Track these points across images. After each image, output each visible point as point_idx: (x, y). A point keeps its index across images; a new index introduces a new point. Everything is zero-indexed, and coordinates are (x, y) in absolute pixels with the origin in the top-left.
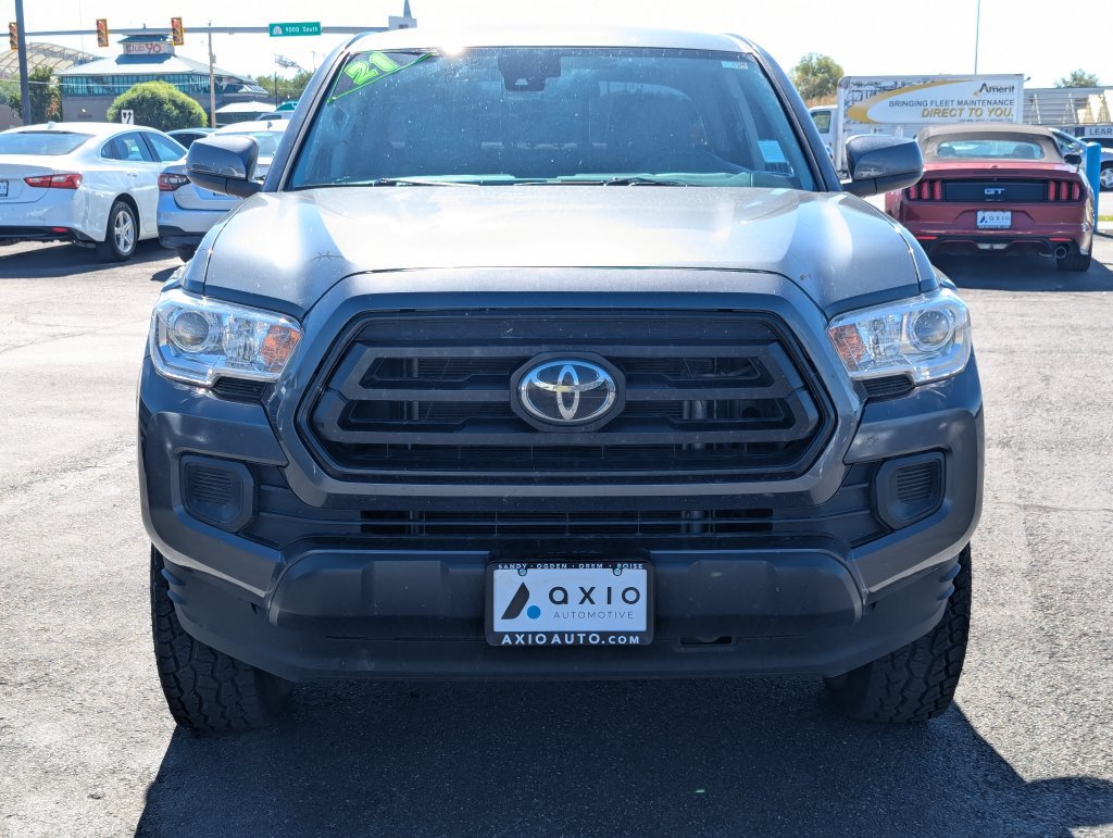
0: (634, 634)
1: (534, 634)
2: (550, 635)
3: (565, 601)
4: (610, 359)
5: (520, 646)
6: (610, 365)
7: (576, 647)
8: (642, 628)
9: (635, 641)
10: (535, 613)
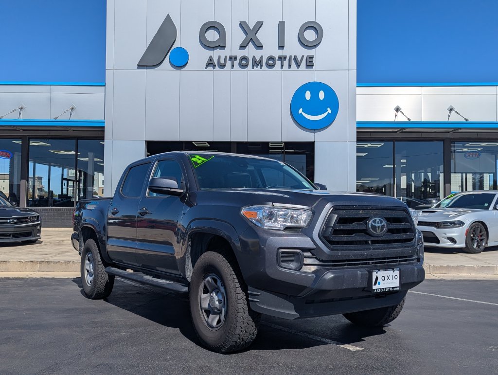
0: (398, 287)
1: (380, 289)
6: (385, 219)
8: (399, 285)
9: (398, 289)
10: (379, 284)
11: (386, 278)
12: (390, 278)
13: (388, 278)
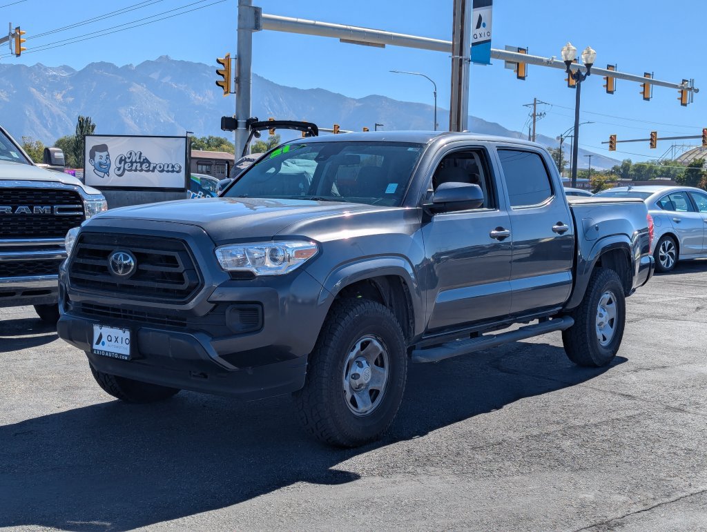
0: (126, 356)
1: (102, 351)
2: (105, 352)
3: (111, 341)
4: (134, 253)
5: (107, 357)
6: (133, 255)
7: (111, 358)
8: (128, 354)
9: (126, 358)
10: (103, 344)
11: (114, 339)
12: (119, 340)
13: (116, 340)
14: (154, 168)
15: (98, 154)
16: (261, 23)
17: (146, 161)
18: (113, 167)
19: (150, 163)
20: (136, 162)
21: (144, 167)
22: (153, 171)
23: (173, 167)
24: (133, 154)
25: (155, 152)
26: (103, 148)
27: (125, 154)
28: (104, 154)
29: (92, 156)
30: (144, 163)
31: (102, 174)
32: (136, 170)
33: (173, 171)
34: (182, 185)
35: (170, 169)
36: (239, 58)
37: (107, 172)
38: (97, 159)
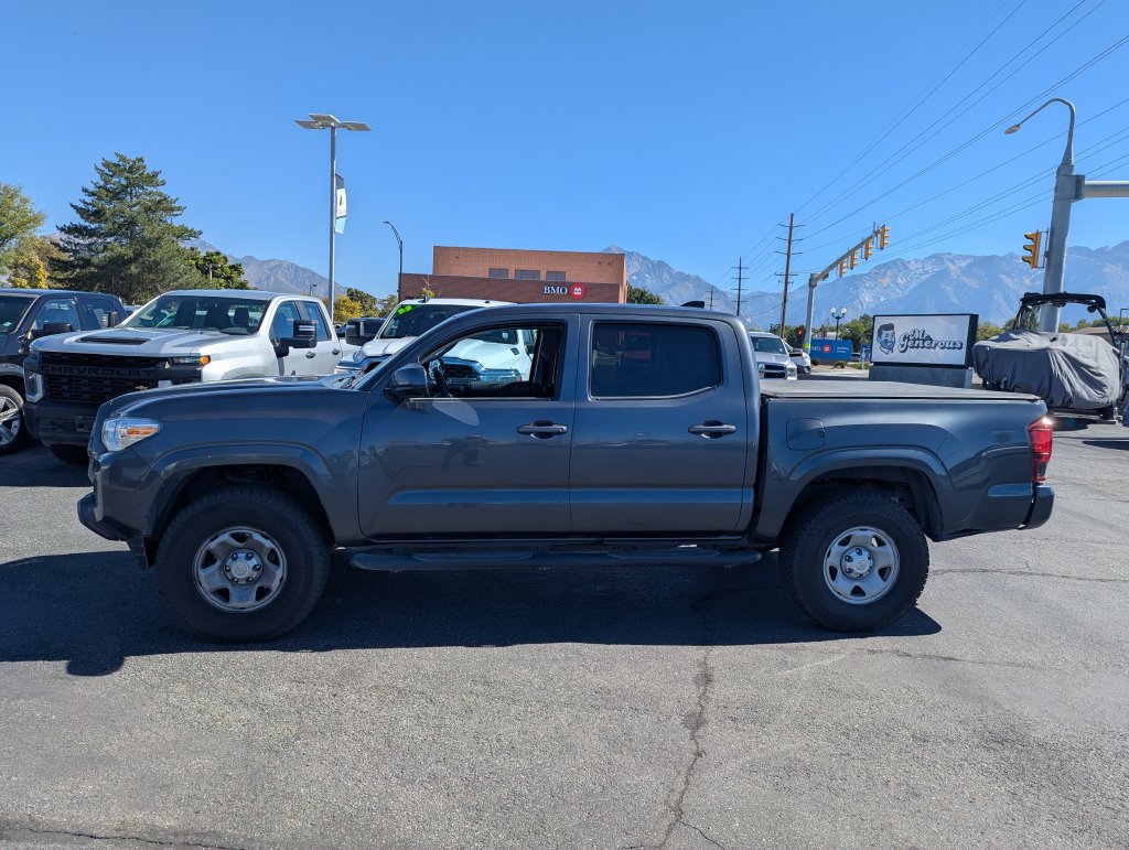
14: (936, 345)
15: (884, 332)
16: (1083, 190)
17: (929, 338)
18: (897, 344)
19: (932, 340)
20: (918, 339)
21: (926, 344)
22: (934, 348)
23: (955, 344)
24: (917, 332)
25: (938, 329)
26: (890, 327)
27: (910, 332)
28: (890, 332)
29: (880, 334)
30: (926, 340)
31: (886, 351)
32: (918, 347)
33: (954, 348)
34: (962, 362)
35: (951, 346)
36: (1052, 232)
37: (891, 349)
38: (883, 337)
